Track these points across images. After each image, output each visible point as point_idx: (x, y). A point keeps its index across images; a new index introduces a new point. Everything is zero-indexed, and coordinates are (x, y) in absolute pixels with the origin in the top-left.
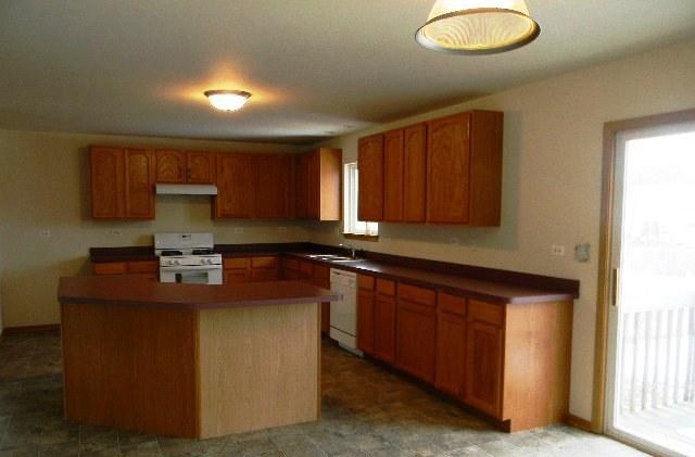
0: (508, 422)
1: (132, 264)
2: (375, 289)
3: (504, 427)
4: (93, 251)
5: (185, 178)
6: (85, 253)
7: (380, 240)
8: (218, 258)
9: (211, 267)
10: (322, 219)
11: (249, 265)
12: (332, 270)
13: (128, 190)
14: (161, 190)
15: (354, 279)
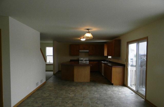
0: (113, 84)
3: (112, 84)
4: (71, 60)
5: (84, 49)
6: (69, 60)
8: (88, 62)
10: (105, 55)
11: (93, 63)
13: (75, 51)
14: (80, 51)
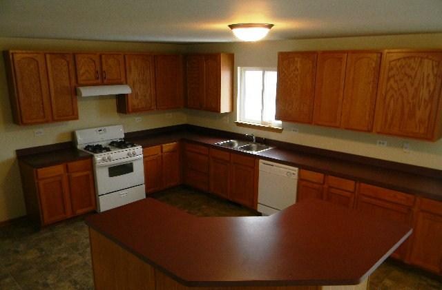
1: (70, 164)
2: (324, 183)
4: (19, 152)
5: (101, 79)
6: (12, 155)
7: (284, 131)
8: (138, 150)
9: (135, 158)
10: (221, 112)
11: (160, 151)
12: (261, 161)
13: (53, 94)
14: (86, 92)
15: (296, 173)
